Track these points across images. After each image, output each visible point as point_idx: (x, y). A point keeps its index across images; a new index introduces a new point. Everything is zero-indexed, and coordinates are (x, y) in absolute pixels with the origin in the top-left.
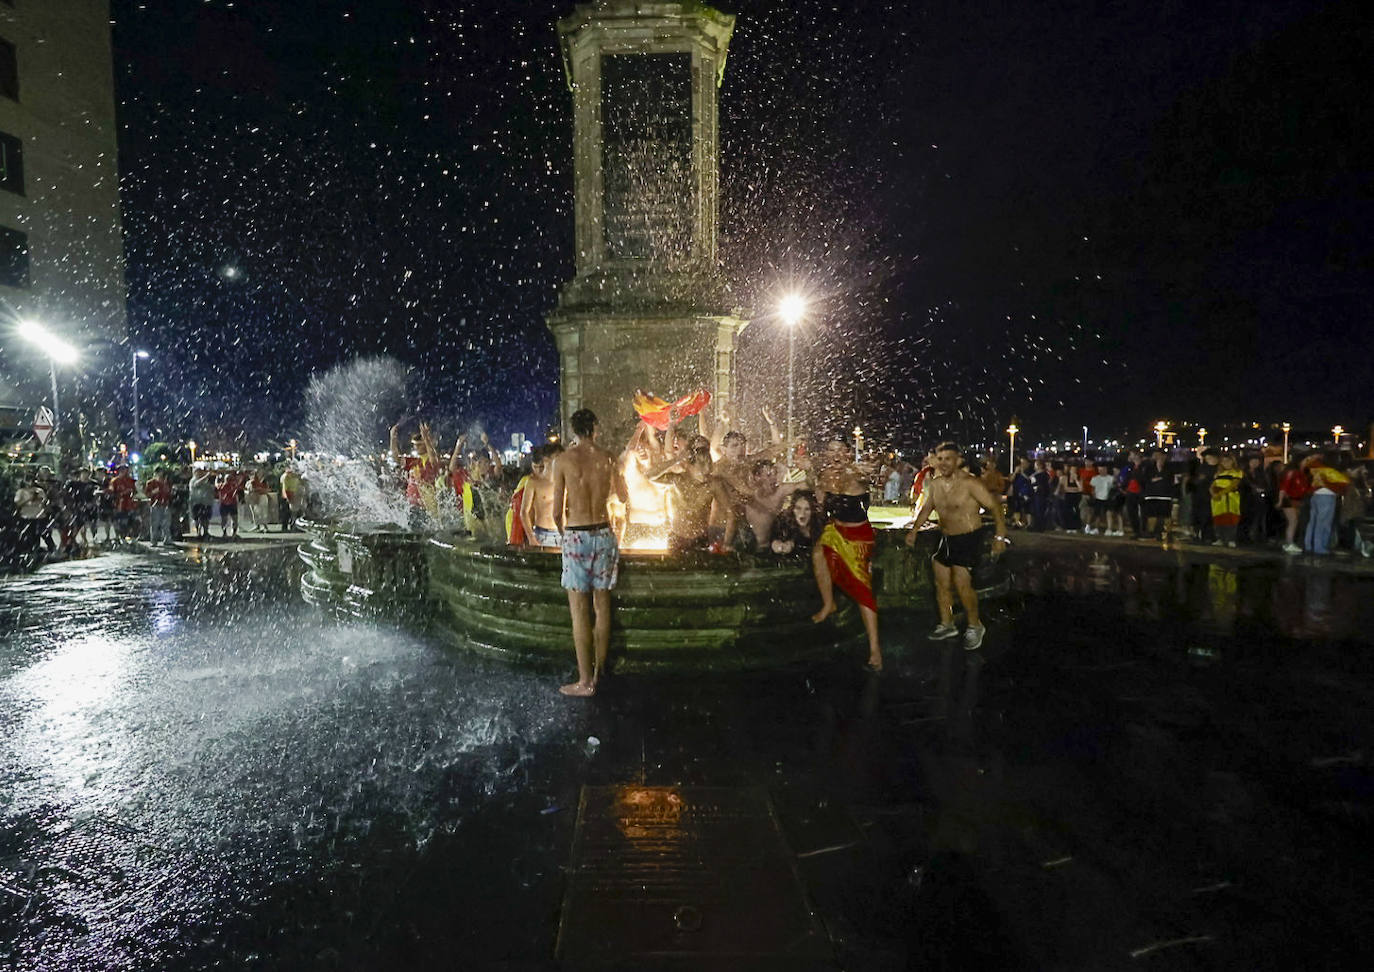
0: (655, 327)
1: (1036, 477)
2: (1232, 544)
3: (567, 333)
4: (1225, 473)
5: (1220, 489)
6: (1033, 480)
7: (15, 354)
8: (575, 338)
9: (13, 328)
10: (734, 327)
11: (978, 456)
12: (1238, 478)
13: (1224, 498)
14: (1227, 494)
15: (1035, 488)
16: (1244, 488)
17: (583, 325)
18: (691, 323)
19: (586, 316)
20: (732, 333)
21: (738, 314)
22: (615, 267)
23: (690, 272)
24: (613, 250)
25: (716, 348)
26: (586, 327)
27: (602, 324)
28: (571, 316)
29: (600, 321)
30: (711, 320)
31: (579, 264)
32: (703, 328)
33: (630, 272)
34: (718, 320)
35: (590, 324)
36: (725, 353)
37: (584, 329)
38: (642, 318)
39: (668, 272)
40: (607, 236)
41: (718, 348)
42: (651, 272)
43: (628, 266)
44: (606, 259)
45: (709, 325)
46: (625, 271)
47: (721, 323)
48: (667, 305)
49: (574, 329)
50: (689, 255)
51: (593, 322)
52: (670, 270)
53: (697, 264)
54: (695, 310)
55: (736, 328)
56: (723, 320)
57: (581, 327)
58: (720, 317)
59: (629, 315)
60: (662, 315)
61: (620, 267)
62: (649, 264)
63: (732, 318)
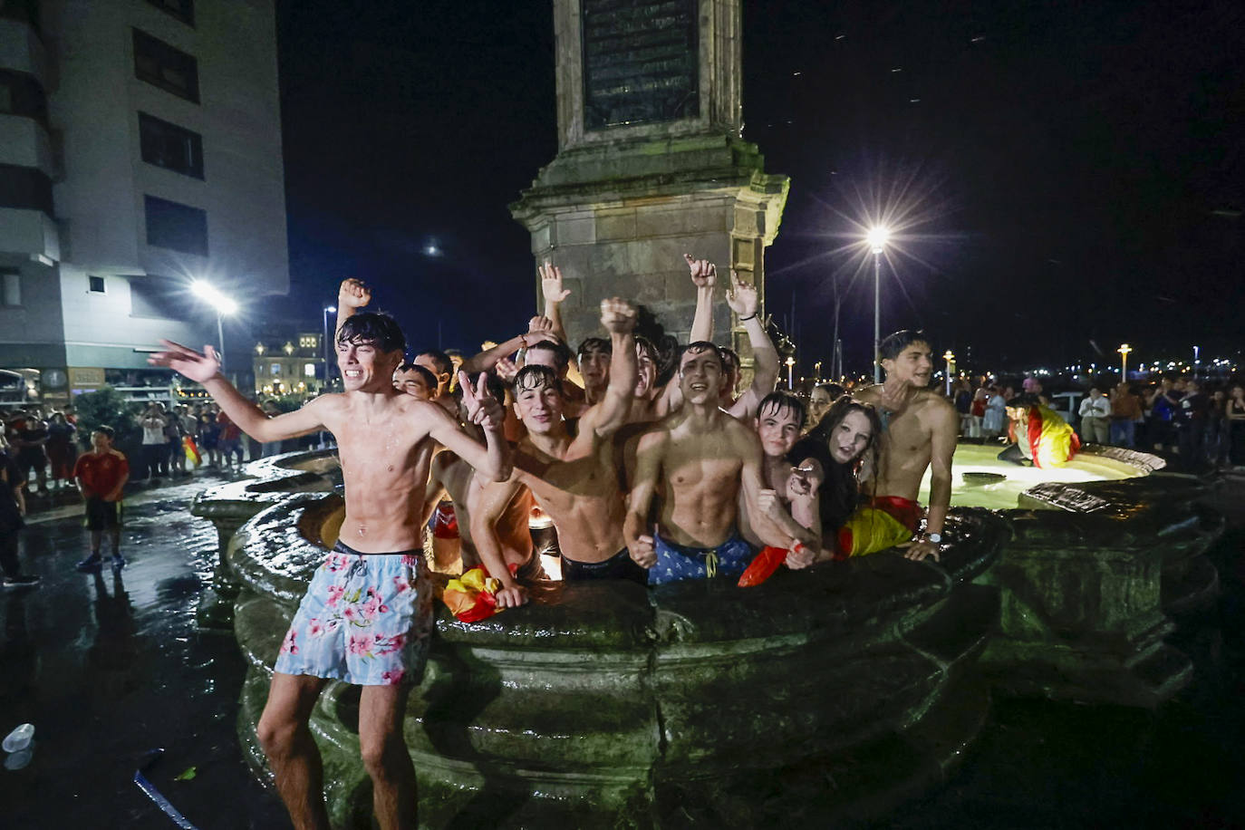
0: (646, 210)
1: (1190, 400)
3: (540, 230)
7: (191, 306)
8: (547, 233)
9: (188, 286)
10: (761, 204)
11: (1075, 377)
17: (554, 215)
18: (695, 200)
19: (554, 201)
20: (757, 213)
21: (763, 183)
22: (599, 139)
23: (697, 134)
24: (596, 117)
25: (732, 233)
26: (557, 217)
27: (578, 211)
28: (537, 203)
29: (573, 207)
30: (724, 193)
31: (562, 143)
32: (712, 207)
33: (618, 142)
34: (733, 194)
35: (563, 214)
36: (748, 241)
37: (556, 221)
38: (630, 199)
39: (667, 138)
40: (588, 100)
41: (734, 233)
42: (646, 140)
43: (616, 136)
44: (587, 129)
45: (721, 201)
46: (612, 143)
47: (738, 198)
48: (661, 178)
49: (546, 223)
50: (696, 113)
51: (567, 209)
52: (671, 134)
53: (708, 122)
54: (697, 181)
55: (763, 206)
56: (740, 193)
57: (552, 219)
58: (736, 189)
59: (609, 195)
60: (655, 192)
61: (605, 138)
62: (643, 130)
63: (752, 189)
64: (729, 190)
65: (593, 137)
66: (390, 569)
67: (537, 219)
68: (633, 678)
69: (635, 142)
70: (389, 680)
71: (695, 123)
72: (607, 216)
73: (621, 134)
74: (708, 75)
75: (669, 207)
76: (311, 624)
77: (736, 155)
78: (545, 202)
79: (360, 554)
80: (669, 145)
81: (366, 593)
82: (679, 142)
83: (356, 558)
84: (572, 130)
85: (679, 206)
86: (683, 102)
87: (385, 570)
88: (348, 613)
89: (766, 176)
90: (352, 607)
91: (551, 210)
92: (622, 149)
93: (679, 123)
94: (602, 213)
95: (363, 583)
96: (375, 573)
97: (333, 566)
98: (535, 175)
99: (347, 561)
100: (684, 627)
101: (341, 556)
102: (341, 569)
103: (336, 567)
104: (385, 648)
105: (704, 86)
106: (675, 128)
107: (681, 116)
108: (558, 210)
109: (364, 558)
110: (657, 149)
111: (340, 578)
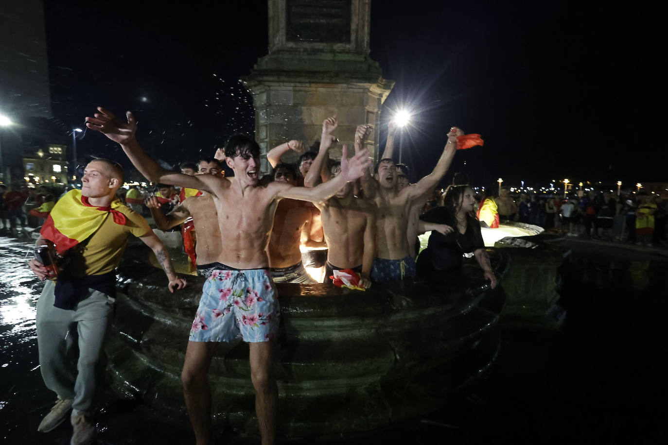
0: (322, 90)
1: (531, 204)
2: (650, 245)
3: (259, 93)
4: (646, 205)
5: (643, 214)
6: (529, 205)
8: (264, 97)
12: (654, 208)
13: (645, 219)
14: (647, 218)
15: (530, 210)
16: (655, 214)
17: (269, 86)
18: (349, 88)
19: (271, 79)
20: (378, 98)
21: (383, 83)
22: (294, 46)
23: (349, 52)
24: (293, 33)
25: (366, 108)
26: (271, 88)
27: (284, 86)
28: (260, 78)
29: (281, 83)
30: (363, 86)
31: (271, 45)
32: (358, 93)
33: (306, 50)
34: (368, 87)
35: (275, 86)
36: (372, 113)
37: (270, 90)
38: (313, 82)
39: (333, 52)
40: (289, 23)
41: (367, 108)
42: (322, 51)
43: (305, 46)
44: (288, 40)
45: (362, 90)
46: (302, 50)
47: (371, 90)
48: (332, 73)
49: (263, 90)
50: (348, 41)
51: (277, 84)
52: (335, 50)
53: (354, 47)
54: (351, 78)
55: (381, 95)
56: (372, 87)
57: (268, 88)
58: (369, 84)
59: (303, 79)
60: (328, 81)
61: (299, 47)
62: (320, 46)
63: (378, 86)
64: (366, 85)
65: (291, 45)
66: (259, 278)
67: (258, 87)
68: (373, 331)
69: (315, 51)
70: (268, 339)
71: (348, 46)
72: (300, 91)
73: (307, 45)
74: (355, 21)
75: (335, 90)
76: (214, 312)
77: (370, 66)
78: (265, 78)
79: (239, 270)
80: (335, 55)
81: (246, 291)
82: (340, 55)
83: (237, 272)
84: (278, 38)
85: (340, 90)
86: (342, 33)
87: (256, 279)
88: (237, 303)
89: (384, 80)
90: (239, 299)
91: (268, 84)
92: (309, 54)
93: (339, 45)
94: (297, 89)
95: (243, 286)
96: (250, 280)
97: (219, 278)
98: (256, 62)
99: (230, 274)
100: (408, 302)
101: (224, 272)
102: (226, 279)
103: (222, 278)
104: (264, 321)
105: (353, 27)
106: (338, 46)
107: (341, 41)
108: (272, 84)
109: (242, 272)
110: (329, 57)
111: (227, 284)
